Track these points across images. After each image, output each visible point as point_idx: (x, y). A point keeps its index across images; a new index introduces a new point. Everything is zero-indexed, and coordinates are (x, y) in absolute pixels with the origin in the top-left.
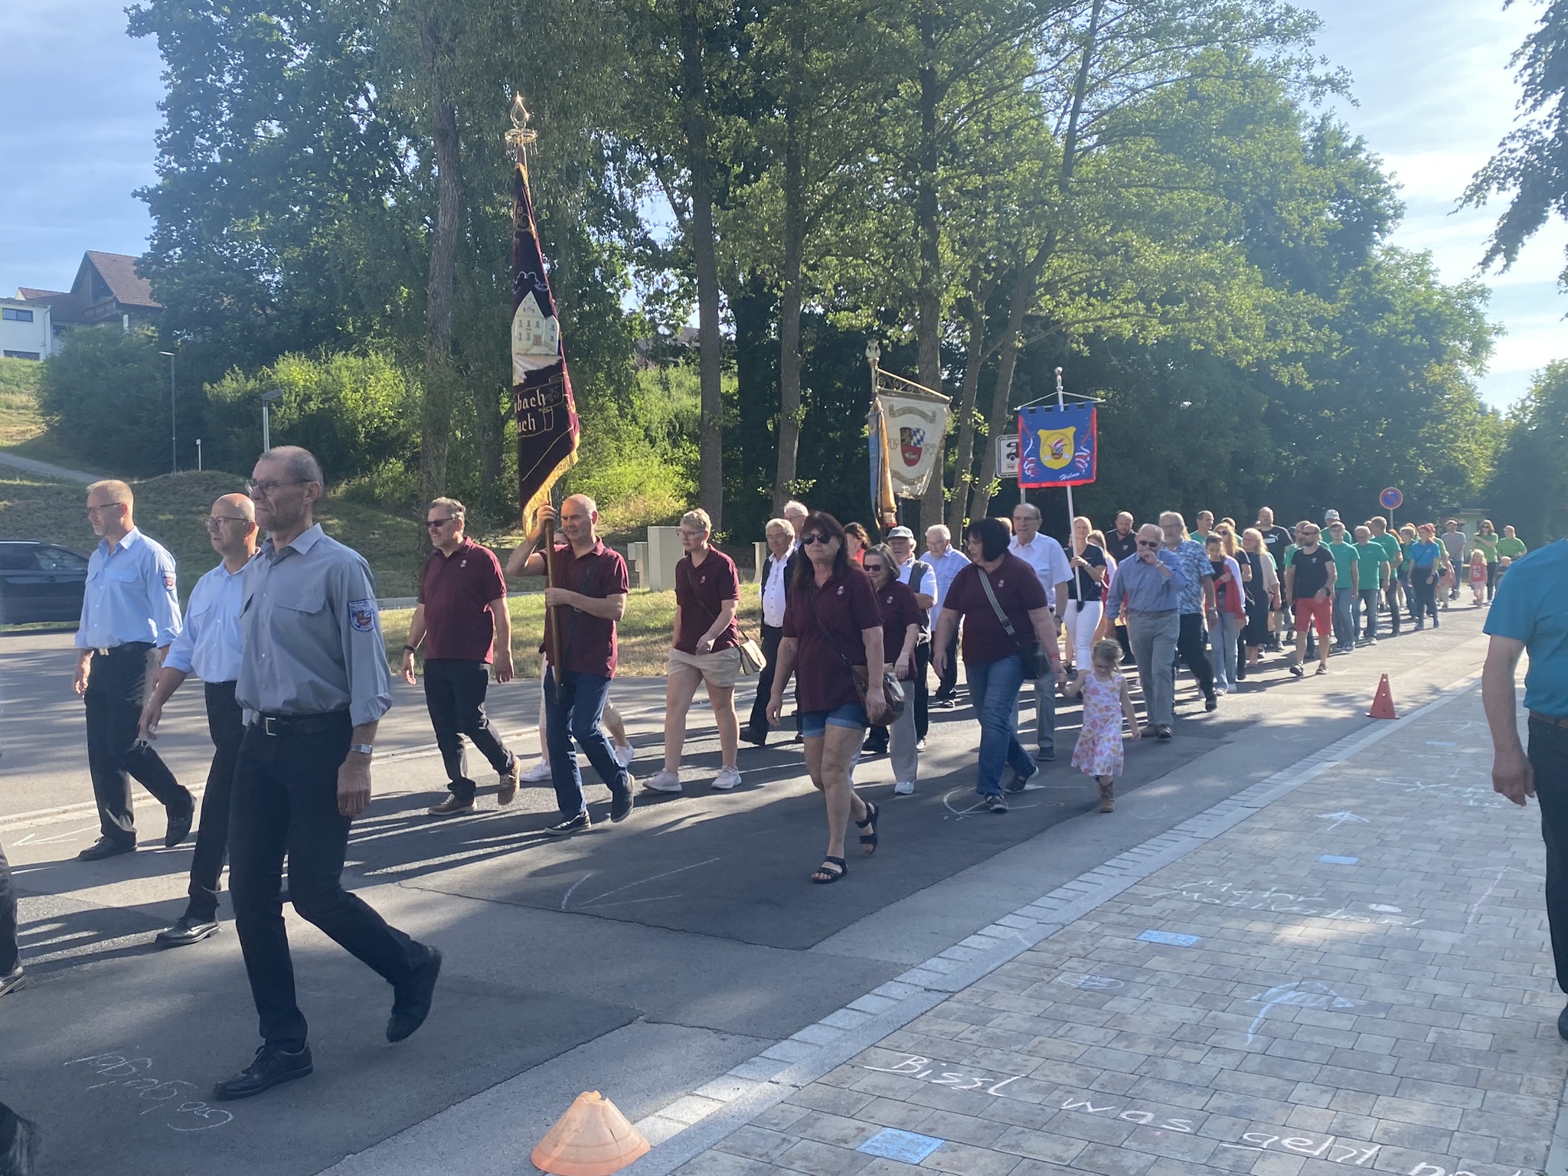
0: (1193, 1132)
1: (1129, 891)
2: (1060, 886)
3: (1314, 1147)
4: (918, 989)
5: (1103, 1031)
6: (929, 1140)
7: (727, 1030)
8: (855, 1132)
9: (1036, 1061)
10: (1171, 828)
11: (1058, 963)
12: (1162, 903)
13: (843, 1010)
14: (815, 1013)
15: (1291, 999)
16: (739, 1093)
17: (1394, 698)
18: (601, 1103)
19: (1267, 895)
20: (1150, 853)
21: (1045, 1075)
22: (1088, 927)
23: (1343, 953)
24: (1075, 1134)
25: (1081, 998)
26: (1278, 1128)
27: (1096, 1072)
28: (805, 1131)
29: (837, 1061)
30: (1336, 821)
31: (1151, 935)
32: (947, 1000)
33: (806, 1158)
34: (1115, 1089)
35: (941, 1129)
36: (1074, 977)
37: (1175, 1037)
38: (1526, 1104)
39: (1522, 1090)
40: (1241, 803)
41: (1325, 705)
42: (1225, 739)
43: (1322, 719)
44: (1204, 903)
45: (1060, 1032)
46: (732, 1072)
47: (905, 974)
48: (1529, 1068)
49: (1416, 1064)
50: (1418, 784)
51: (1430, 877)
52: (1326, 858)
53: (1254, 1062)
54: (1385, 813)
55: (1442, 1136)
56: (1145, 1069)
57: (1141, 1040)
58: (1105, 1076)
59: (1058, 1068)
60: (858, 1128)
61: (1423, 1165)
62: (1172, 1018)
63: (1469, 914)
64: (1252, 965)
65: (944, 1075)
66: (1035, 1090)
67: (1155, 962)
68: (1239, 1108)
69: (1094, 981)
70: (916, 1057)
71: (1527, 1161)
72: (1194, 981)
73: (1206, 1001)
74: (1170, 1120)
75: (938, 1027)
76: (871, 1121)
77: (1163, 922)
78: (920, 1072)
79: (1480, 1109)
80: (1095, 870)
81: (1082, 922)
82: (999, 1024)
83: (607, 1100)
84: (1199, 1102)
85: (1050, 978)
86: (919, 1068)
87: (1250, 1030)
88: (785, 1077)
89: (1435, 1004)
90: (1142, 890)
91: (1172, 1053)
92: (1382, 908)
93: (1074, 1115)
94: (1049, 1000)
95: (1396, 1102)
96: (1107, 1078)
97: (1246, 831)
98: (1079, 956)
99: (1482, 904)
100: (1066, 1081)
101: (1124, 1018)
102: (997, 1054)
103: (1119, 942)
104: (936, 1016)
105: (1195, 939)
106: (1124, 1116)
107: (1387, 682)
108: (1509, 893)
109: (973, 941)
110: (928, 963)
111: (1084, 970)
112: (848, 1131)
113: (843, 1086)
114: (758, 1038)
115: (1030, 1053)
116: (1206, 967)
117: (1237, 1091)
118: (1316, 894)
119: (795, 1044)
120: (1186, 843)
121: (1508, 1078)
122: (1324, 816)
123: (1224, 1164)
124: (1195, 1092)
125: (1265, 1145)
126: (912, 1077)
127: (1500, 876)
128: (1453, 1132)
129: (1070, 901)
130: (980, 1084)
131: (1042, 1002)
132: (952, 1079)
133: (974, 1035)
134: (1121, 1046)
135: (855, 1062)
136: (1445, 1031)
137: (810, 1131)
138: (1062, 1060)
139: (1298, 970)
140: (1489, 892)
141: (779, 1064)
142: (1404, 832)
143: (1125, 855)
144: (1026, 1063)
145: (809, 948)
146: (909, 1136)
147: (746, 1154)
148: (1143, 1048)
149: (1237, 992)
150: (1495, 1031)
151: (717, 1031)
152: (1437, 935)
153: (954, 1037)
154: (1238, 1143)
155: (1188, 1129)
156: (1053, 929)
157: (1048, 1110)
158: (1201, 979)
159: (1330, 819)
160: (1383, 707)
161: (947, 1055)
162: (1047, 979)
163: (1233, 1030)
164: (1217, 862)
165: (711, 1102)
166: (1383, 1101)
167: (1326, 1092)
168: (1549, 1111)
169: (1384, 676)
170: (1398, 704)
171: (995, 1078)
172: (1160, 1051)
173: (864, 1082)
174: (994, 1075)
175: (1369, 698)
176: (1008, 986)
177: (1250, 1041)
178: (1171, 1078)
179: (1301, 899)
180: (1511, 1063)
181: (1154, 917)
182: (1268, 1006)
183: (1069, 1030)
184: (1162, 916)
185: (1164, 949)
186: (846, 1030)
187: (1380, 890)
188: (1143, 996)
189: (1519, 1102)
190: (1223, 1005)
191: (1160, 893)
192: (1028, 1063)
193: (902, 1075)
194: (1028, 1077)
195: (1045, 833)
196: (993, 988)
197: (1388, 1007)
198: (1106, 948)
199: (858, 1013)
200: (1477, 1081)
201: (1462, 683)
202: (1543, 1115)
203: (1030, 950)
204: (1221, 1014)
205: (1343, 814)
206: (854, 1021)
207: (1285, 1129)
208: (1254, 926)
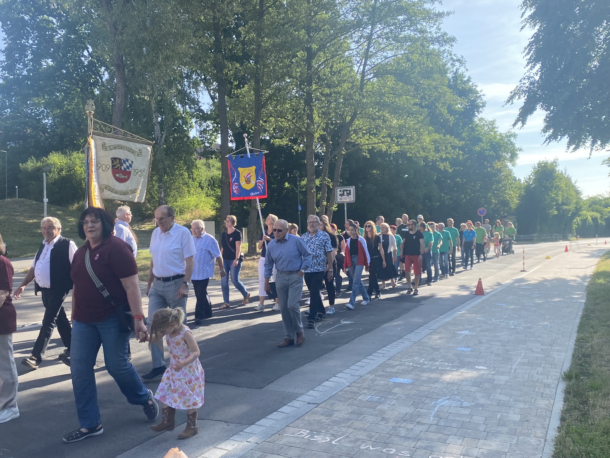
0: (410, 456)
1: (386, 362)
2: (360, 361)
4: (305, 403)
5: (376, 418)
7: (230, 421)
9: (351, 430)
10: (401, 338)
11: (359, 391)
12: (399, 367)
13: (276, 413)
14: (264, 414)
15: (447, 403)
16: (234, 447)
17: (484, 287)
18: (179, 452)
19: (437, 363)
20: (393, 347)
21: (354, 436)
22: (370, 377)
23: (466, 385)
25: (368, 405)
26: (442, 454)
27: (374, 434)
29: (274, 433)
30: (463, 334)
31: (394, 379)
32: (316, 407)
34: (381, 440)
36: (365, 396)
37: (403, 419)
38: (533, 441)
39: (532, 435)
40: (427, 328)
41: (458, 290)
42: (421, 303)
43: (457, 295)
44: (414, 367)
45: (360, 418)
46: (232, 438)
47: (300, 397)
48: (534, 427)
49: (493, 427)
50: (493, 320)
51: (498, 355)
52: (459, 349)
53: (433, 428)
54: (481, 331)
55: (503, 454)
56: (392, 432)
57: (391, 421)
58: (377, 435)
59: (359, 433)
62: (402, 412)
63: (512, 369)
64: (432, 390)
65: (315, 437)
66: (351, 442)
67: (396, 390)
68: (428, 446)
69: (373, 398)
70: (304, 430)
72: (410, 397)
73: (415, 405)
74: (402, 452)
75: (313, 418)
76: (287, 456)
77: (398, 375)
78: (306, 436)
79: (516, 444)
80: (373, 354)
81: (368, 375)
82: (336, 416)
83: (181, 451)
84: (413, 444)
86: (306, 434)
87: (432, 416)
88: (252, 439)
89: (500, 404)
90: (391, 362)
91: (402, 425)
92: (480, 367)
93: (365, 451)
94: (356, 406)
95: (486, 442)
96: (378, 436)
97: (429, 338)
98: (367, 388)
99: (517, 365)
100: (362, 438)
101: (384, 412)
102: (336, 428)
103: (382, 382)
104: (312, 413)
105: (411, 380)
106: (384, 451)
107: (481, 281)
108: (526, 361)
109: (326, 383)
110: (309, 392)
111: (368, 394)
113: (276, 442)
114: (242, 424)
115: (349, 427)
116: (415, 391)
117: (427, 440)
118: (456, 363)
119: (257, 426)
120: (407, 343)
121: (527, 431)
122: (458, 332)
124: (411, 440)
126: (303, 438)
127: (523, 354)
128: (507, 453)
129: (363, 367)
130: (329, 440)
131: (353, 407)
132: (319, 439)
133: (327, 421)
134: (383, 423)
135: (280, 433)
136: (504, 414)
138: (360, 429)
139: (449, 392)
140: (519, 361)
141: (251, 435)
142: (488, 338)
143: (384, 348)
145: (262, 388)
148: (391, 424)
149: (427, 401)
150: (521, 413)
151: (226, 422)
152: (500, 377)
153: (319, 422)
155: (408, 455)
156: (357, 378)
157: (355, 449)
158: (413, 396)
159: (461, 333)
160: (480, 291)
161: (316, 429)
162: (355, 397)
163: (426, 416)
164: (419, 351)
165: (223, 451)
166: (481, 441)
167: (459, 439)
168: (541, 443)
169: (480, 279)
170: (485, 289)
171: (335, 437)
172: (398, 425)
173: (284, 441)
174: (334, 436)
175: (475, 287)
176: (340, 401)
177: (431, 420)
178: (402, 435)
179: (450, 365)
180: (528, 426)
181: (395, 372)
182: (438, 406)
183: (363, 418)
184: (398, 372)
185: (399, 385)
186: (277, 420)
187: (479, 361)
188: (391, 404)
189: (531, 440)
190: (421, 406)
191: (397, 363)
192: (347, 431)
193: (299, 437)
194: (347, 436)
195: (354, 340)
196: (334, 402)
197: (482, 406)
198: (377, 385)
199: (282, 413)
200: (515, 433)
201: (508, 281)
202: (539, 445)
203: (348, 386)
204: (420, 410)
205: (465, 332)
206: (280, 416)
207: (445, 454)
208: (433, 375)
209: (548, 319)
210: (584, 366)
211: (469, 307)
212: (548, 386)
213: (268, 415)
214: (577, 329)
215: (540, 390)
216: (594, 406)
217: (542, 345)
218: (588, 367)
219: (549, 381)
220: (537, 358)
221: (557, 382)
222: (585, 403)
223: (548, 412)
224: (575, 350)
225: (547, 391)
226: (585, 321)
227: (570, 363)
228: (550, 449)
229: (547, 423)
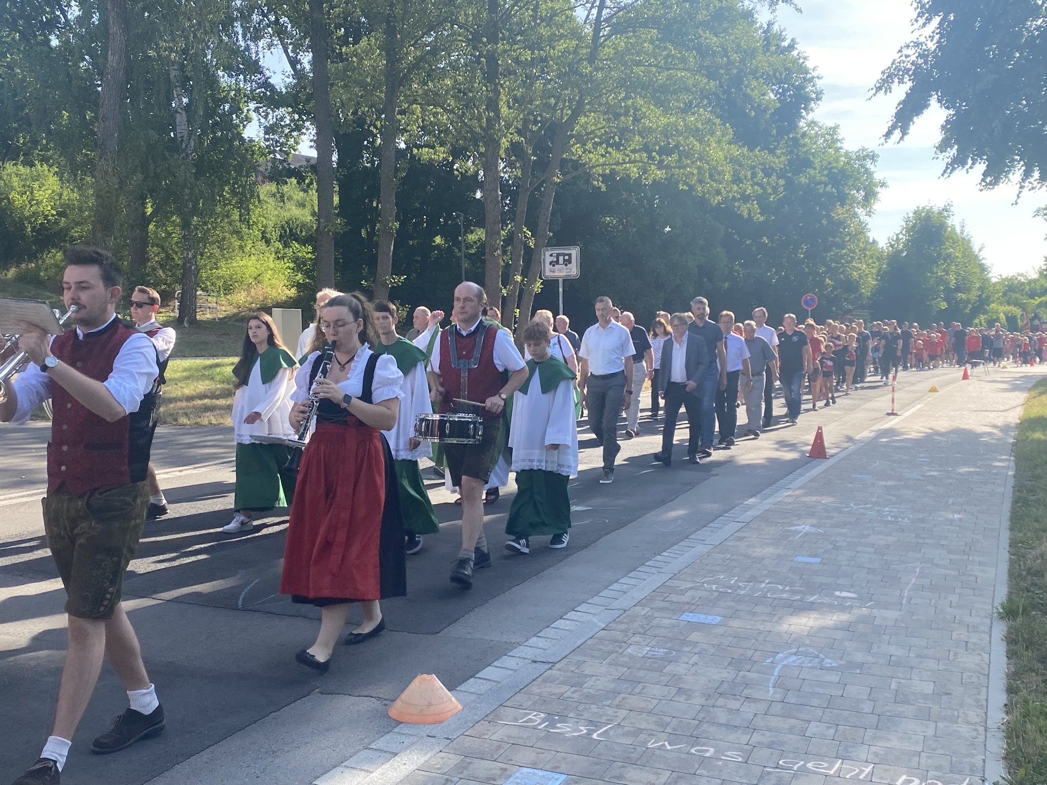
0: (744, 761)
1: (667, 584)
2: (616, 582)
3: (829, 768)
4: (526, 660)
5: (667, 688)
6: (556, 776)
7: (386, 698)
8: (500, 772)
9: (623, 713)
10: (687, 538)
11: (626, 639)
12: (690, 593)
13: (472, 680)
15: (794, 662)
16: (404, 746)
17: (826, 444)
19: (763, 585)
20: (675, 556)
21: (631, 723)
22: (644, 611)
24: (661, 766)
25: (647, 665)
26: (803, 756)
27: (669, 719)
28: (462, 773)
29: (477, 718)
30: (800, 532)
31: (688, 616)
32: (550, 669)
34: (683, 732)
35: (563, 767)
36: (639, 649)
37: (718, 691)
38: (964, 730)
39: (960, 720)
40: (732, 519)
41: (777, 450)
42: (712, 473)
43: (778, 459)
44: (720, 592)
45: (637, 690)
46: (396, 730)
47: (515, 650)
48: (962, 705)
49: (887, 705)
50: (852, 505)
51: (871, 571)
52: (799, 559)
53: (777, 708)
54: (833, 526)
55: (913, 755)
56: (701, 715)
57: (696, 694)
59: (639, 717)
60: (502, 769)
61: (904, 777)
62: (714, 677)
63: (903, 597)
64: (762, 637)
65: (558, 725)
66: (627, 734)
67: (694, 636)
68: (773, 743)
69: (653, 651)
70: (535, 713)
71: (972, 771)
72: (724, 649)
73: (735, 664)
74: (726, 753)
75: (547, 689)
76: (510, 762)
77: (693, 607)
78: (540, 724)
79: (934, 736)
80: (639, 569)
81: (637, 608)
82: (590, 686)
84: (744, 739)
85: (622, 650)
86: (539, 721)
87: (770, 685)
88: (439, 731)
89: (892, 662)
90: (675, 583)
91: (717, 703)
92: (844, 594)
93: (658, 752)
94: (624, 666)
95: (878, 733)
96: (676, 723)
97: (740, 539)
98: (640, 633)
99: (911, 590)
100: (648, 727)
101: (680, 679)
102: (594, 708)
103: (666, 622)
104: (545, 681)
105: (719, 618)
106: (693, 751)
107: (821, 432)
108: (926, 582)
109: (559, 623)
110: (531, 641)
111: (645, 643)
112: (494, 772)
113: (484, 737)
115: (618, 707)
116: (730, 639)
117: (770, 730)
118: (797, 585)
120: (700, 549)
121: (949, 712)
122: (792, 528)
124: (740, 731)
125: (795, 768)
126: (535, 728)
127: (918, 570)
128: (920, 752)
129: (625, 593)
130: (585, 731)
131: (618, 668)
132: (564, 728)
133: (575, 695)
134: (682, 698)
136: (903, 681)
137: (466, 772)
138: (641, 711)
139: (795, 640)
140: (913, 581)
142: (848, 539)
143: (658, 558)
144: (616, 714)
145: (439, 633)
146: (541, 773)
148: (698, 700)
149: (756, 657)
150: (934, 680)
151: (379, 698)
152: (884, 613)
153: (560, 697)
154: (777, 768)
155: (740, 759)
156: (617, 613)
157: (639, 749)
158: (729, 648)
159: (796, 530)
160: (818, 450)
161: (559, 710)
162: (621, 651)
163: (759, 685)
164: (724, 562)
165: (384, 754)
166: (870, 733)
167: (830, 728)
168: (979, 734)
169: (820, 428)
170: (829, 448)
171: (596, 726)
172: (711, 702)
173: (499, 734)
174: (594, 724)
175: (808, 445)
176: (593, 657)
177: (771, 693)
178: (721, 722)
179: (787, 588)
180: (950, 703)
181: (687, 603)
182: (779, 667)
183: (643, 689)
184: (693, 602)
185: (699, 627)
186: (477, 694)
187: (840, 581)
188: (691, 662)
189: (959, 729)
190: (748, 667)
191: (689, 585)
192: (617, 714)
193: (527, 727)
194: (619, 724)
195: (598, 542)
196: (582, 659)
197: (861, 665)
198: (658, 626)
199: (485, 681)
200: (929, 716)
201: (866, 434)
202: (976, 738)
203: (603, 629)
204: (747, 673)
205: (804, 527)
206: (483, 687)
207: (807, 755)
208: (758, 609)
209: (953, 504)
210: (1033, 592)
211: (802, 480)
212: (975, 629)
213: (460, 684)
214: (1009, 523)
215: (962, 636)
217: (949, 552)
218: (1041, 593)
219: (974, 620)
220: (945, 577)
221: (988, 621)
223: (982, 676)
224: (1011, 562)
225: (974, 638)
226: (1021, 509)
227: (1006, 586)
228: (997, 745)
229: (983, 696)
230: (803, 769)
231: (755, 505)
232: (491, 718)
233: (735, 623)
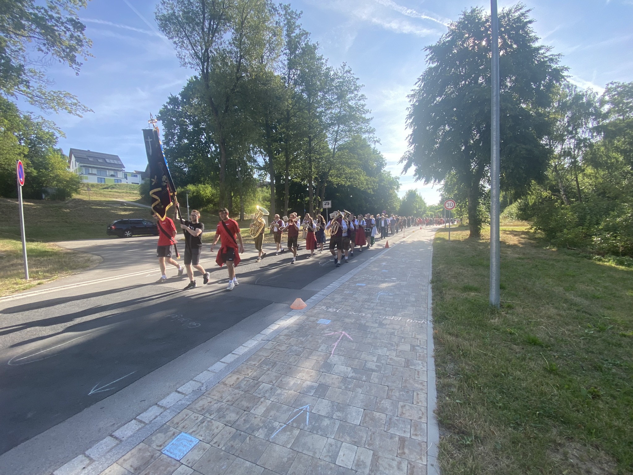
0: (372, 316)
1: (353, 277)
2: (341, 277)
3: (391, 318)
4: (321, 295)
5: (353, 301)
6: (328, 321)
8: (316, 320)
9: (343, 306)
10: (357, 267)
11: (344, 290)
12: (358, 279)
15: (382, 294)
16: (294, 314)
19: (375, 277)
20: (355, 270)
21: (346, 308)
22: (348, 283)
23: (390, 288)
24: (353, 318)
25: (349, 295)
27: (354, 307)
29: (310, 308)
31: (358, 284)
32: (327, 296)
33: (308, 325)
34: (357, 310)
35: (330, 318)
36: (347, 292)
37: (365, 301)
38: (422, 309)
39: (421, 307)
40: (367, 263)
43: (378, 248)
44: (365, 279)
45: (347, 301)
46: (292, 311)
47: (319, 293)
48: (422, 303)
49: (404, 303)
50: (395, 258)
51: (400, 273)
52: (383, 271)
53: (379, 304)
54: (391, 263)
56: (362, 306)
61: (409, 320)
62: (364, 298)
63: (407, 279)
64: (375, 289)
66: (344, 311)
67: (359, 289)
68: (378, 312)
69: (350, 292)
70: (323, 307)
71: (425, 318)
73: (369, 295)
74: (367, 315)
75: (326, 301)
76: (318, 318)
77: (359, 282)
78: (325, 309)
79: (416, 310)
80: (347, 274)
81: (346, 283)
82: (336, 300)
84: (372, 311)
85: (343, 292)
87: (377, 299)
88: (302, 311)
89: (405, 294)
90: (355, 277)
91: (365, 304)
92: (394, 278)
93: (352, 315)
94: (343, 296)
95: (403, 310)
96: (356, 308)
97: (370, 267)
98: (347, 288)
99: (409, 277)
100: (349, 309)
101: (356, 298)
102: (337, 305)
103: (353, 285)
104: (325, 299)
105: (365, 285)
106: (360, 314)
107: (388, 242)
108: (413, 275)
109: (329, 286)
110: (322, 290)
111: (348, 290)
113: (312, 312)
116: (368, 289)
117: (377, 309)
118: (383, 277)
120: (360, 269)
121: (419, 305)
122: (381, 264)
123: (378, 322)
124: (370, 310)
125: (383, 318)
126: (323, 310)
127: (411, 273)
128: (412, 314)
129: (343, 279)
130: (335, 310)
132: (330, 310)
133: (333, 302)
134: (357, 302)
136: (408, 298)
137: (308, 320)
138: (348, 306)
139: (383, 289)
140: (410, 275)
142: (394, 266)
143: (351, 271)
145: (301, 289)
146: (325, 320)
147: (298, 325)
148: (360, 303)
149: (374, 293)
150: (415, 298)
151: (287, 304)
152: (403, 283)
153: (329, 303)
154: (379, 318)
156: (342, 284)
157: (347, 314)
158: (367, 291)
160: (387, 246)
161: (329, 306)
163: (374, 299)
164: (366, 272)
166: (400, 310)
167: (391, 309)
168: (426, 310)
170: (389, 246)
172: (363, 303)
173: (315, 311)
174: (337, 309)
175: (385, 245)
176: (336, 294)
177: (377, 301)
178: (366, 308)
179: (380, 277)
180: (419, 303)
182: (379, 295)
185: (361, 286)
186: (310, 302)
187: (393, 276)
188: (359, 294)
190: (372, 295)
191: (358, 277)
194: (343, 309)
196: (334, 294)
197: (398, 294)
198: (351, 287)
200: (414, 306)
201: (398, 242)
203: (338, 287)
204: (372, 297)
205: (384, 264)
206: (312, 301)
207: (386, 315)
208: (374, 282)
210: (438, 277)
211: (383, 253)
212: (424, 286)
214: (432, 262)
215: (421, 288)
216: (446, 293)
217: (418, 269)
218: (440, 278)
219: (424, 284)
220: (417, 274)
221: (427, 284)
222: (441, 292)
223: (427, 297)
224: (432, 271)
225: (424, 288)
226: (435, 259)
227: (431, 276)
228: (430, 312)
229: (427, 301)
230: (385, 318)
231: (373, 259)
232: (314, 308)
233: (369, 286)
